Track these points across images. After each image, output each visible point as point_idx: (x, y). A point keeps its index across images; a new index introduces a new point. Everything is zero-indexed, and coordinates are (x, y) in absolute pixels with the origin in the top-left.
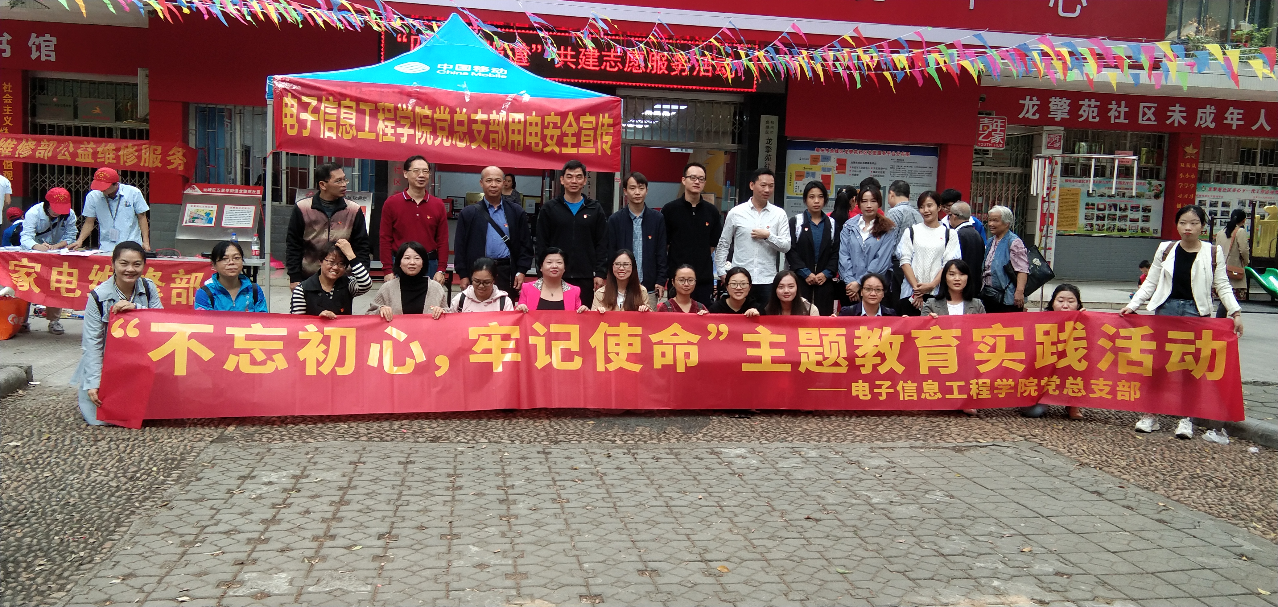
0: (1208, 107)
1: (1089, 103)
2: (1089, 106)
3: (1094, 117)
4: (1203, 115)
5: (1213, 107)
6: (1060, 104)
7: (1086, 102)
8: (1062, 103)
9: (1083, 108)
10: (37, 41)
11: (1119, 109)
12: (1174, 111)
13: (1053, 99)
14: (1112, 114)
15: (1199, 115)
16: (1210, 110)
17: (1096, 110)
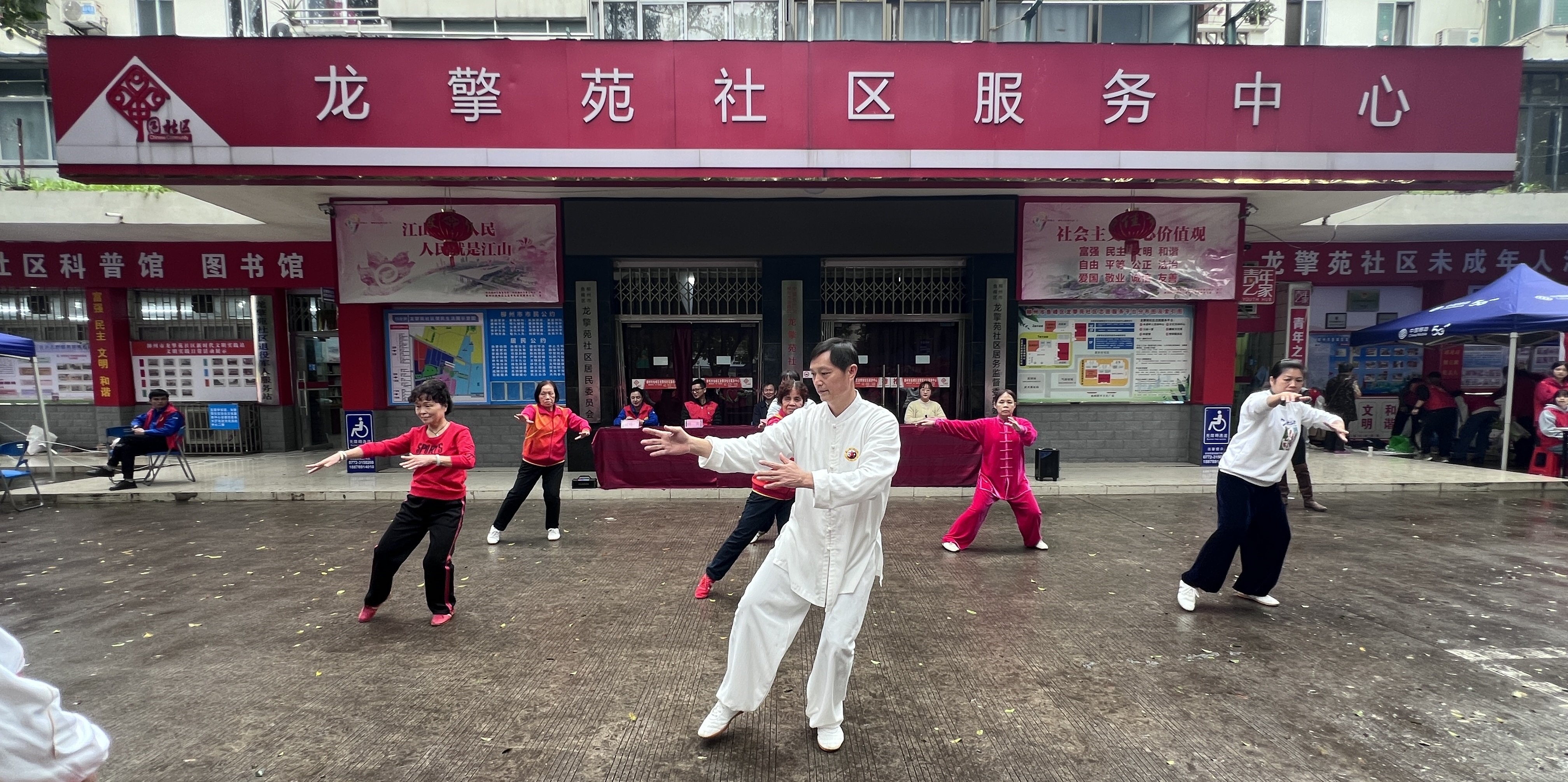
0: (1477, 250)
1: (1341, 255)
2: (1340, 258)
3: (1345, 270)
4: (1472, 260)
5: (1483, 251)
6: (1307, 257)
7: (1337, 254)
8: (1310, 256)
9: (1334, 261)
10: (286, 260)
11: (1374, 259)
12: (1437, 257)
13: (1299, 253)
14: (1366, 264)
15: (1467, 260)
16: (1479, 253)
17: (1348, 262)
